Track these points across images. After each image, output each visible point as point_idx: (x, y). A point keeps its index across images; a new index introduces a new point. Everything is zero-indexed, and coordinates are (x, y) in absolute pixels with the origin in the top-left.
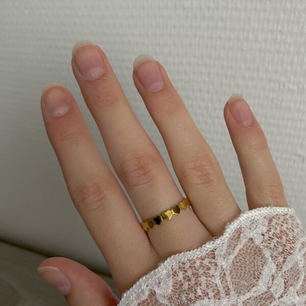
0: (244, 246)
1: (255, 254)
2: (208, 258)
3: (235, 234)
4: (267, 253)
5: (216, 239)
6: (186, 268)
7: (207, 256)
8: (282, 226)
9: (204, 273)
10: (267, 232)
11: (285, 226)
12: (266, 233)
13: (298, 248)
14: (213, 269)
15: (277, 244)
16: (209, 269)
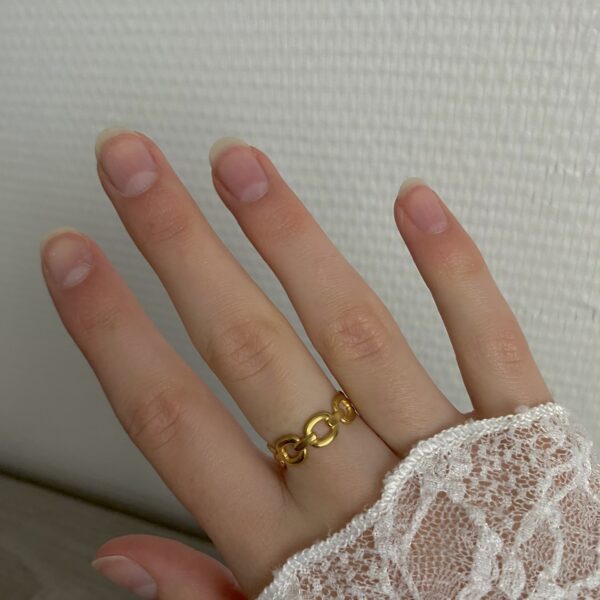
0: (430, 512)
1: (455, 522)
2: (361, 546)
3: (407, 491)
4: (478, 517)
5: (368, 508)
6: (324, 571)
7: (359, 544)
8: (502, 454)
9: (357, 577)
10: (475, 473)
11: (508, 454)
12: (471, 475)
13: (544, 491)
14: (374, 567)
15: (500, 492)
16: (366, 569)
